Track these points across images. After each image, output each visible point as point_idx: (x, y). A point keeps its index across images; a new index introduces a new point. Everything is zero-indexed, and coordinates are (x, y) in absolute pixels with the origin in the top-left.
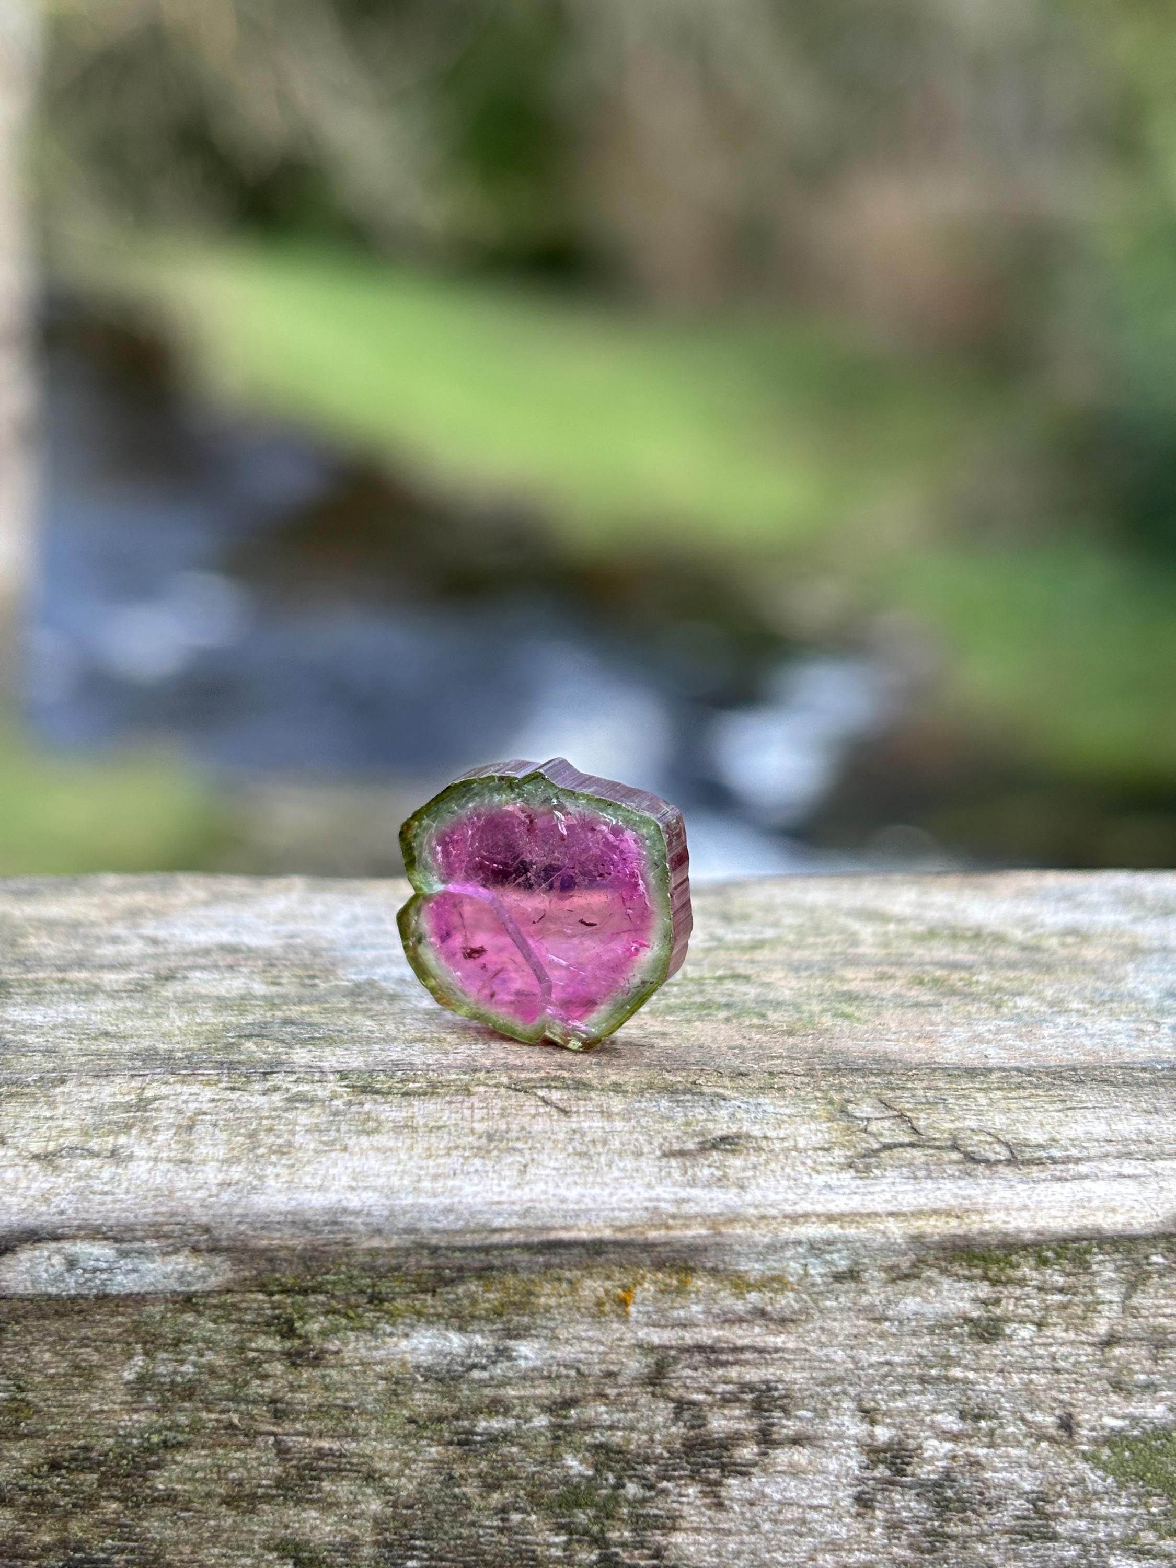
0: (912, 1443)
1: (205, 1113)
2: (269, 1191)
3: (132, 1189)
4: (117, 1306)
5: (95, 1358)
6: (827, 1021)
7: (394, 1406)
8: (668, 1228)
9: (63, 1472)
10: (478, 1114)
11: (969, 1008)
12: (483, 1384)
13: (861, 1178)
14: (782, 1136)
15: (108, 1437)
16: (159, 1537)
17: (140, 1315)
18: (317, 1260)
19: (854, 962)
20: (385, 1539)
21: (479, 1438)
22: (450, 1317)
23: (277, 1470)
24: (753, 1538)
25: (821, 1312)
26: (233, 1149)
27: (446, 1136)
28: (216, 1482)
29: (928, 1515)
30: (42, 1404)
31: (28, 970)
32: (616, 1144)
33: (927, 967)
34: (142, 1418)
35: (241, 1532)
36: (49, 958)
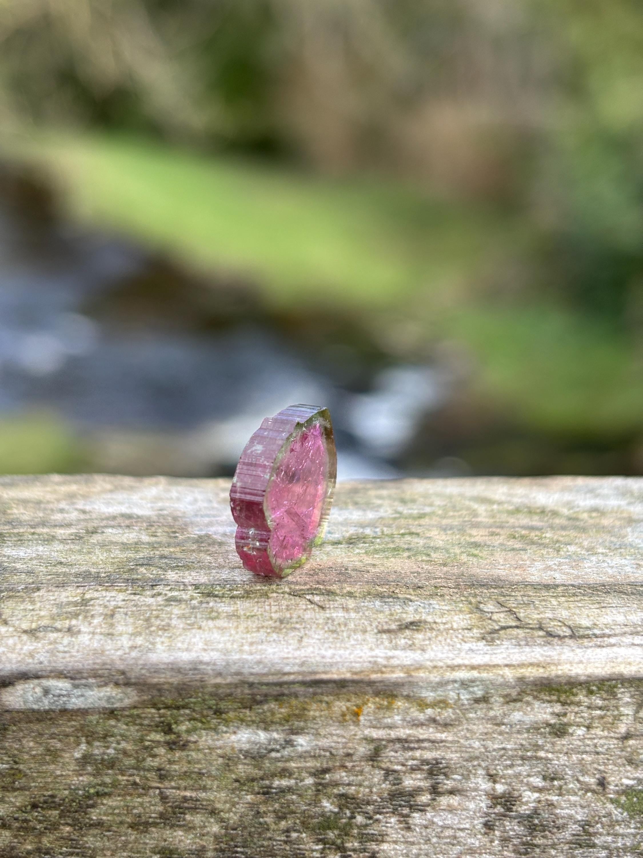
0: (516, 794)
1: (120, 608)
2: (158, 651)
3: (81, 649)
4: (72, 716)
5: (59, 745)
6: (464, 558)
7: (227, 772)
8: (382, 672)
9: (39, 809)
10: (274, 609)
11: (542, 551)
12: (277, 760)
13: (489, 645)
14: (444, 621)
15: (65, 790)
16: (92, 846)
17: (85, 721)
18: (185, 690)
19: (476, 525)
20: (221, 847)
21: (274, 791)
22: (260, 722)
23: (160, 808)
24: (426, 847)
25: (467, 720)
26: (137, 627)
27: (256, 621)
28: (126, 815)
29: (524, 834)
30: (28, 771)
31: (14, 527)
32: (352, 626)
33: (517, 529)
34: (85, 779)
35: (140, 843)
36: (25, 521)
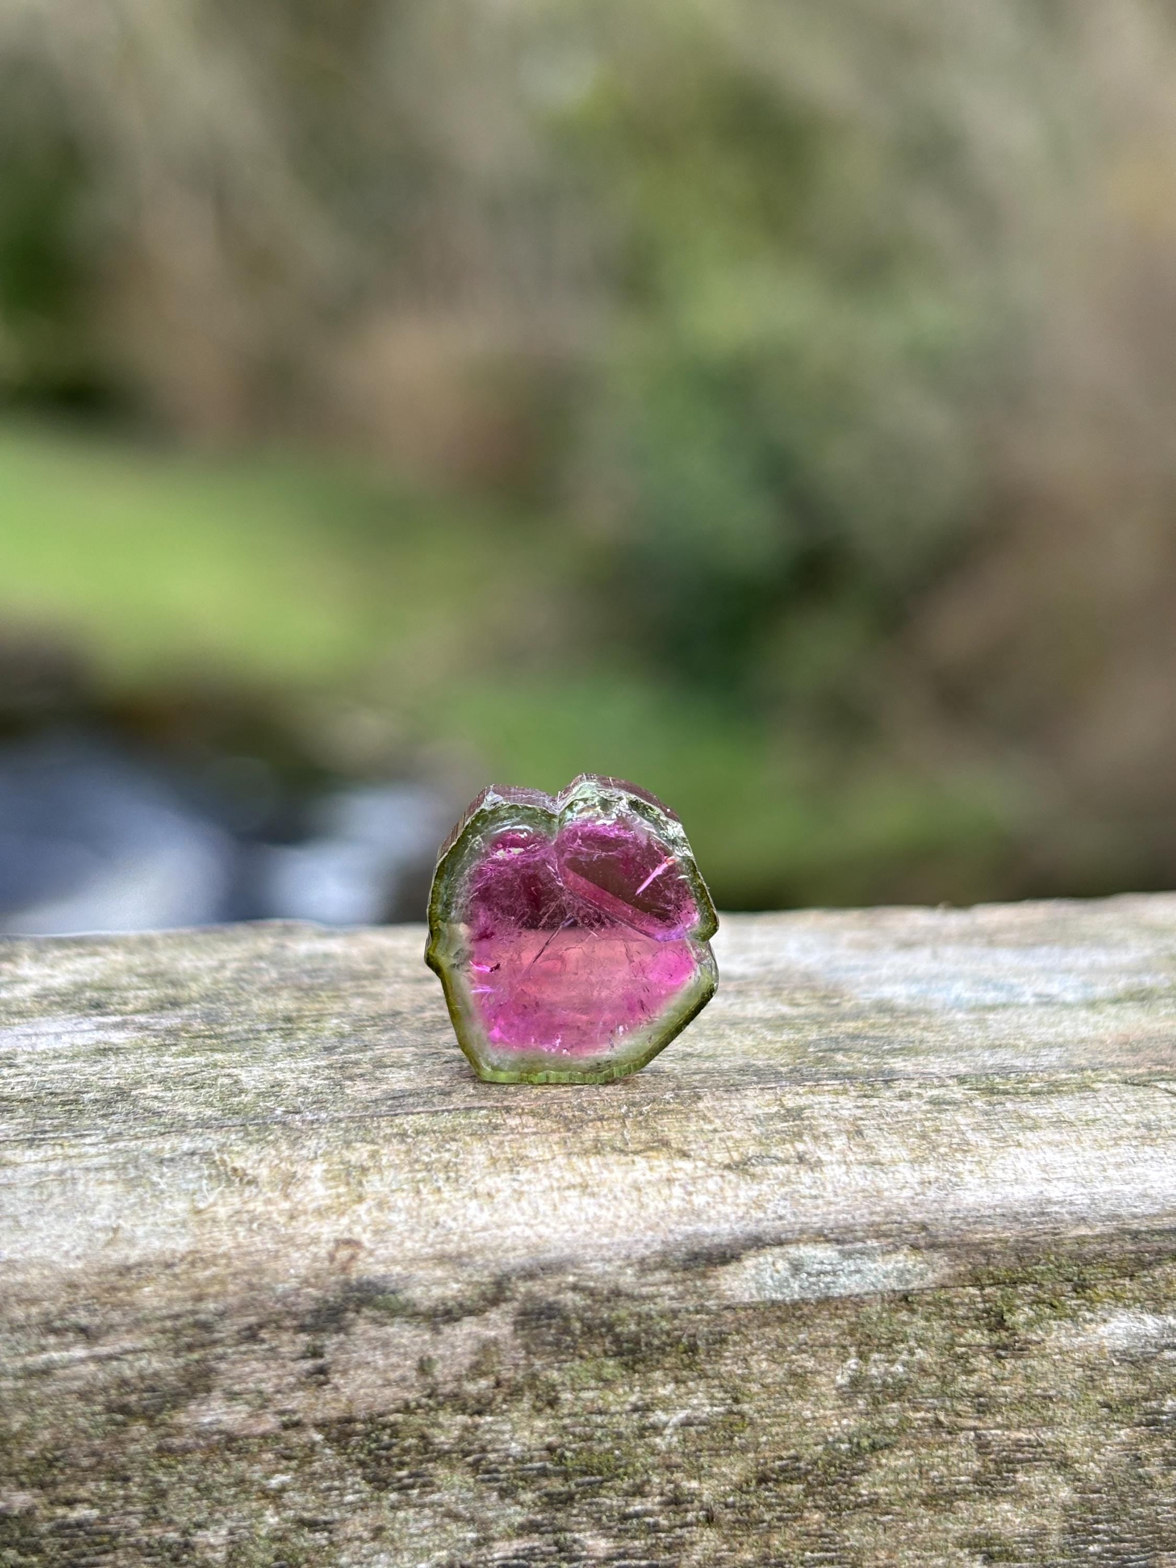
1: (862, 1119)
2: (970, 1187)
4: (837, 1308)
7: (1089, 1393)
9: (771, 1484)
10: (1119, 1107)
15: (816, 1445)
16: (857, 1544)
17: (858, 1317)
18: (1027, 1249)
20: (1071, 1526)
21: (1164, 1417)
22: (1146, 1300)
23: (976, 1465)
26: (913, 1150)
27: (1104, 1128)
28: (917, 1482)
30: (756, 1415)
34: (852, 1422)
